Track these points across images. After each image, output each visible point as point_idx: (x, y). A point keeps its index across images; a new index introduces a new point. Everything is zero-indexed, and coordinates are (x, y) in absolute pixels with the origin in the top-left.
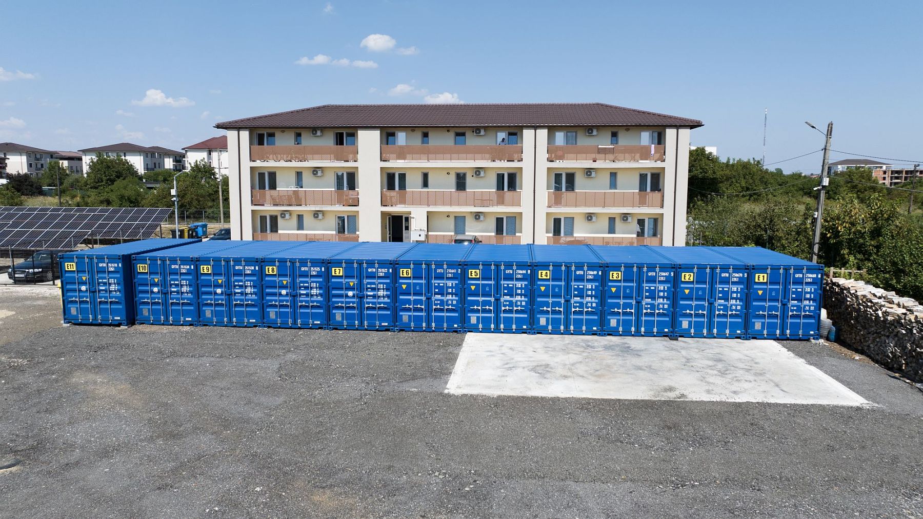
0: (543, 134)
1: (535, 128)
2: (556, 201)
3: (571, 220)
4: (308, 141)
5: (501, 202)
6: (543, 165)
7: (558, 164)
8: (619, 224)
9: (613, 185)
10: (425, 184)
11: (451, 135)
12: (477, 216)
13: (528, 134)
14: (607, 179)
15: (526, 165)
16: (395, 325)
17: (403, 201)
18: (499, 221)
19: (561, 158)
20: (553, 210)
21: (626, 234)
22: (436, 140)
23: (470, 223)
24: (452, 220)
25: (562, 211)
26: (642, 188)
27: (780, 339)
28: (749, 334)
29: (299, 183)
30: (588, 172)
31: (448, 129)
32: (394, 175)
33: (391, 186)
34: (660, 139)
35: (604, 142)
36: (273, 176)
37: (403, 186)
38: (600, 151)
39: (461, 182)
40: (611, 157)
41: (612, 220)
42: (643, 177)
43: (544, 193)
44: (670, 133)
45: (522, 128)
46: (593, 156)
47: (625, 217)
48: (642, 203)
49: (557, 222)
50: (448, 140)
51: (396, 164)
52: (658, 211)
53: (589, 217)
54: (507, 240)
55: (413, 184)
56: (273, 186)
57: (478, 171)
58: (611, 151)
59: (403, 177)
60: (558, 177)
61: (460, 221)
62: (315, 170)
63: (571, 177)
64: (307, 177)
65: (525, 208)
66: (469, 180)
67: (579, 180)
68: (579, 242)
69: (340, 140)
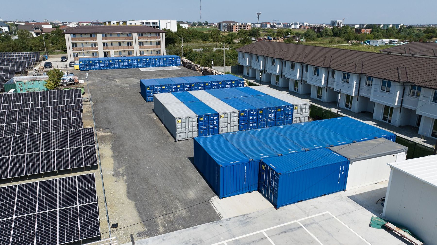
0: (137, 34)
1: (135, 33)
2: (140, 47)
3: (143, 51)
4: (84, 36)
5: (129, 48)
6: (137, 41)
7: (140, 40)
8: (153, 52)
9: (151, 44)
10: (112, 45)
11: (117, 34)
12: (124, 51)
13: (133, 34)
14: (150, 43)
15: (134, 40)
16: (129, 68)
17: (107, 49)
18: (129, 52)
19: (140, 39)
20: (140, 50)
21: (154, 54)
22: (113, 36)
23: (122, 53)
24: (119, 52)
25: (141, 50)
26: (157, 44)
27: (176, 66)
28: (173, 66)
29: (83, 45)
30: (146, 42)
31: (116, 33)
32: (105, 43)
33: (104, 45)
34: (159, 35)
35: (148, 35)
36: (76, 44)
37: (107, 45)
38: (148, 37)
39: (120, 44)
40: (150, 38)
41: (151, 51)
42: (157, 42)
43: (138, 46)
44: (161, 34)
45: (132, 33)
46: (147, 38)
47: (154, 50)
48: (157, 47)
49: (141, 52)
50: (116, 36)
51: (105, 41)
52: (160, 49)
53: (147, 51)
54: (131, 56)
55: (109, 46)
56: (76, 46)
57: (123, 42)
58: (150, 37)
59: (107, 44)
60: (140, 43)
61: (120, 52)
62: (87, 43)
63: (143, 42)
64: (84, 44)
65: (134, 50)
66: (121, 44)
67: (144, 43)
68: (145, 56)
69: (91, 36)
